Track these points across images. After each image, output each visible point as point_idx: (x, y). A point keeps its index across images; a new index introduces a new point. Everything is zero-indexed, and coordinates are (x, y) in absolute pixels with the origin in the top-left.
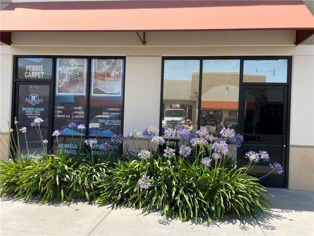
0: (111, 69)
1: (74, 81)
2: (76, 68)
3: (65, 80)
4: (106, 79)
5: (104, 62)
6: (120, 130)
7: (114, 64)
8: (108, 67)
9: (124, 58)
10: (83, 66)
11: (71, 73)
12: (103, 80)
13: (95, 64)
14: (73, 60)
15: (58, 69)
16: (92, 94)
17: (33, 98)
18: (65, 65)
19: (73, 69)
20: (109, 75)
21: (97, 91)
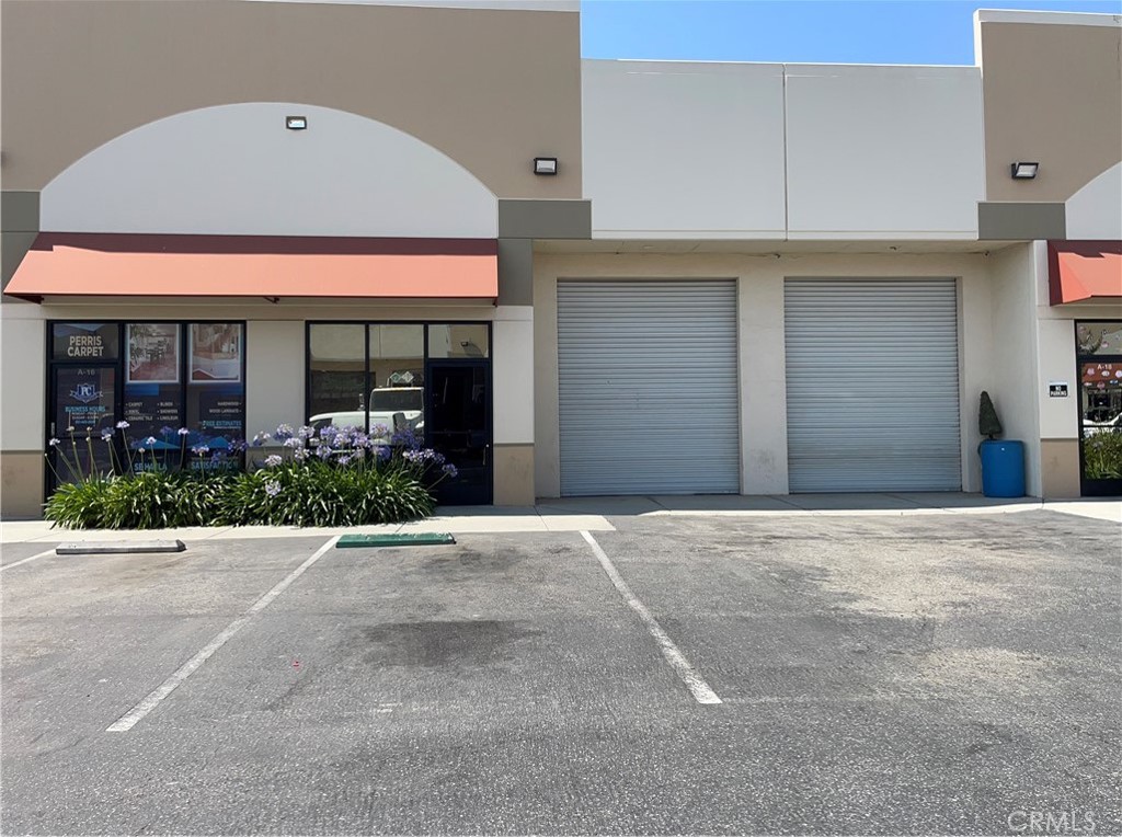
0: (222, 340)
1: (156, 361)
2: (161, 339)
3: (141, 359)
4: (214, 355)
5: (210, 329)
6: (241, 434)
7: (227, 332)
8: (216, 336)
9: (244, 323)
10: (173, 336)
11: (152, 348)
12: (210, 357)
13: (194, 333)
14: (154, 326)
15: (130, 341)
16: (191, 381)
17: (85, 390)
18: (142, 335)
19: (156, 340)
20: (218, 350)
21: (198, 375)
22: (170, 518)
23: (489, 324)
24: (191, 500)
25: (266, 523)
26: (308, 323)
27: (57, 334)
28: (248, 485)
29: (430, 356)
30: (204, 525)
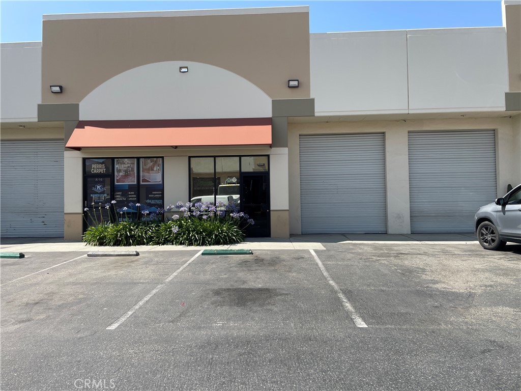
0: (154, 165)
1: (127, 175)
2: (129, 165)
3: (121, 174)
4: (151, 172)
5: (149, 161)
6: (162, 206)
7: (156, 162)
8: (151, 164)
9: (163, 158)
10: (134, 164)
11: (125, 169)
12: (149, 173)
13: (142, 162)
14: (126, 160)
15: (116, 166)
16: (141, 183)
17: (98, 187)
18: (121, 164)
19: (127, 166)
20: (152, 170)
21: (144, 180)
22: (133, 242)
23: (268, 156)
24: (142, 234)
25: (173, 244)
26: (190, 157)
27: (87, 164)
28: (165, 227)
29: (242, 171)
30: (147, 245)
